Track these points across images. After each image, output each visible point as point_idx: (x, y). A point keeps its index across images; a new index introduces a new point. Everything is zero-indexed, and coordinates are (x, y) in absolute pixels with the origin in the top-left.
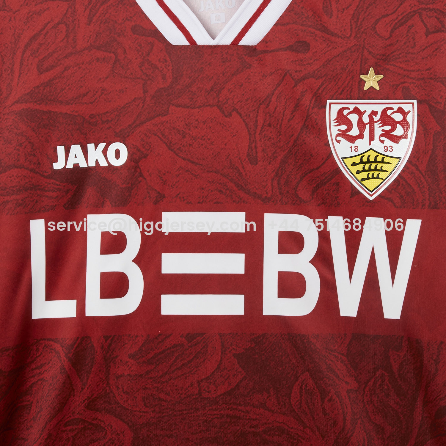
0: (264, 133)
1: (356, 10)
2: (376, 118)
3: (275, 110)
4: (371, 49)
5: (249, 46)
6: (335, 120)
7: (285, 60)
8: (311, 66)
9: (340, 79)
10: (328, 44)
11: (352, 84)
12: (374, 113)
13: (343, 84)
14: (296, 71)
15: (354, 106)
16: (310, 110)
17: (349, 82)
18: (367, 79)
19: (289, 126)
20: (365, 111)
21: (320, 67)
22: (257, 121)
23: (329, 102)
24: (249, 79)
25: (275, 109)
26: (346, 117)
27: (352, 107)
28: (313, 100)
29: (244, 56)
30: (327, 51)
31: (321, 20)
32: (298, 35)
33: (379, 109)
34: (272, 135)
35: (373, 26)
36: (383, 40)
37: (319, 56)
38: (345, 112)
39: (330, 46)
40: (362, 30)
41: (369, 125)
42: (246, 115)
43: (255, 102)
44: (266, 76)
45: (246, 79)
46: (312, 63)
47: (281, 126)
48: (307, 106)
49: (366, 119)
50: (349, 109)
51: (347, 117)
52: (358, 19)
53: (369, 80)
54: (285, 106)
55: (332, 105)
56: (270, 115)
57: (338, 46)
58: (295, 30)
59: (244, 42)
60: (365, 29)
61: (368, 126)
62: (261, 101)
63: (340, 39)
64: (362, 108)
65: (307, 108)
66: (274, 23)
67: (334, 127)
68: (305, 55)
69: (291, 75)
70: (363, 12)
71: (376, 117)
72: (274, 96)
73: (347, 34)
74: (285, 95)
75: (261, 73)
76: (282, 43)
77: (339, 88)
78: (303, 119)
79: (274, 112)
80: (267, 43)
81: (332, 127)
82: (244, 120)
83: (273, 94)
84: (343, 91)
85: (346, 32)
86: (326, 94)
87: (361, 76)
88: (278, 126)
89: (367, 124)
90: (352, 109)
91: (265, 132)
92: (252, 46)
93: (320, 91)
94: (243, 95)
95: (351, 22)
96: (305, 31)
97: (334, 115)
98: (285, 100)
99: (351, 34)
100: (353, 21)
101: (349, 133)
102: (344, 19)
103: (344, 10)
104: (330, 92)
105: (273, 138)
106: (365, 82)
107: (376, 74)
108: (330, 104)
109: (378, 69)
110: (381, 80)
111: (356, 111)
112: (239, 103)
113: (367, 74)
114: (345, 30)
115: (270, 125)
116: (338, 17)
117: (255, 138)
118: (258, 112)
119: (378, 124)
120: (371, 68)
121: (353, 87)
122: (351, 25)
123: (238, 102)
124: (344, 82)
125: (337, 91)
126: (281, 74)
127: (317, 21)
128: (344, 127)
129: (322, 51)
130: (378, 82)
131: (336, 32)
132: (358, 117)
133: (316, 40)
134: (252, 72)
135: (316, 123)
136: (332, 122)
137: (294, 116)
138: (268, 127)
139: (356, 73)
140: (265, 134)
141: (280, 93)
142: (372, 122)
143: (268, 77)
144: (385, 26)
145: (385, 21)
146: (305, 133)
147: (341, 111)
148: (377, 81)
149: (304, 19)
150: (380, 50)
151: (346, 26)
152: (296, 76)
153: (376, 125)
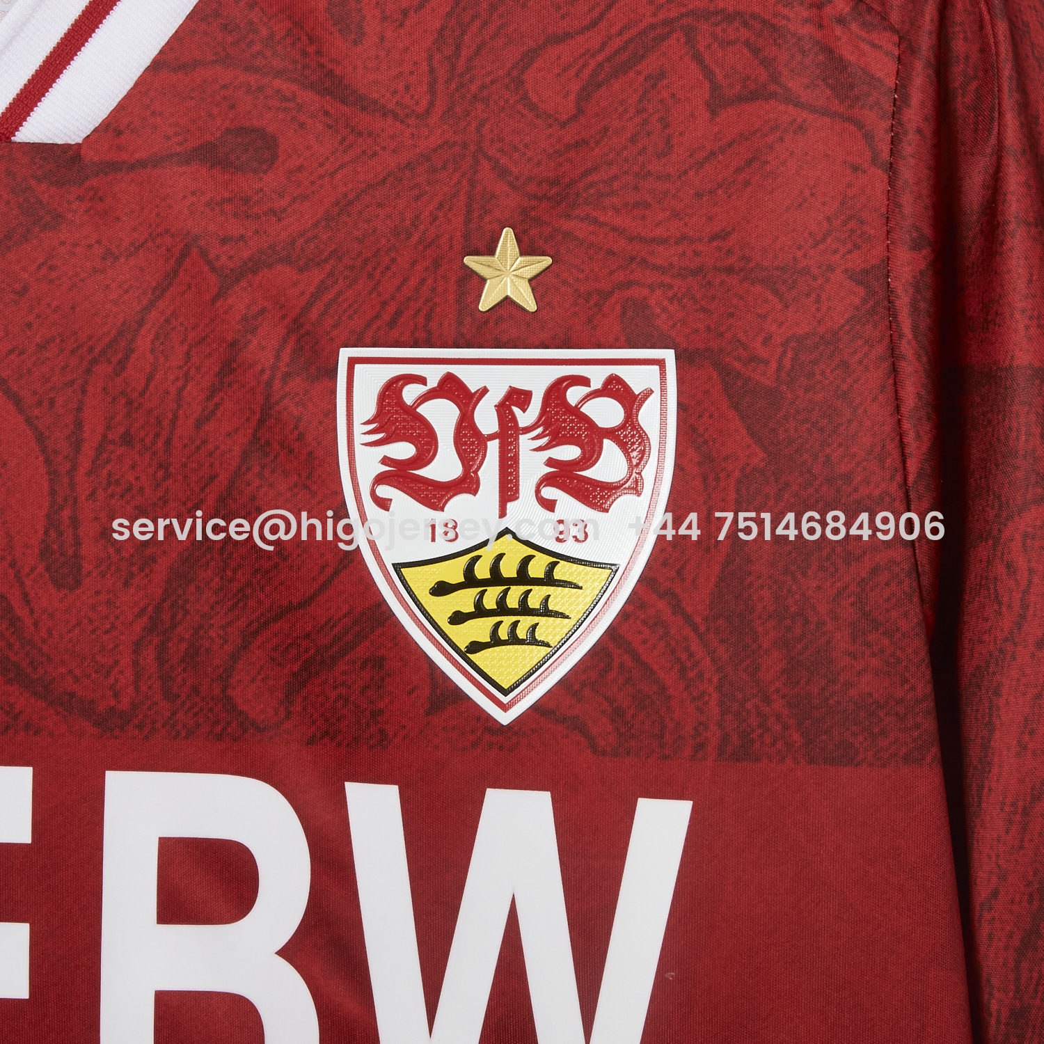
0: (105, 472)
1: (449, 14)
2: (526, 418)
3: (147, 385)
4: (504, 161)
5: (53, 147)
6: (368, 423)
7: (185, 197)
8: (279, 220)
9: (388, 268)
10: (344, 139)
11: (433, 290)
12: (518, 397)
13: (399, 289)
14: (225, 241)
15: (443, 369)
16: (277, 384)
17: (423, 281)
18: (491, 269)
19: (198, 442)
20: (484, 391)
21: (315, 225)
22: (79, 425)
23: (345, 354)
24: (52, 268)
25: (149, 379)
26: (411, 413)
27: (433, 375)
28: (288, 350)
29: (33, 182)
30: (342, 166)
31: (319, 53)
32: (232, 107)
33: (537, 380)
34: (137, 478)
35: (515, 73)
36: (551, 126)
37: (312, 183)
38: (410, 394)
39: (351, 146)
40: (473, 88)
41: (497, 441)
42: (40, 404)
43: (73, 352)
44: (117, 258)
45: (39, 267)
46: (285, 210)
47: (168, 442)
48: (263, 371)
49: (485, 418)
50: (422, 380)
51: (418, 410)
52: (458, 47)
53: (499, 273)
54: (185, 369)
55: (357, 367)
56: (130, 403)
57: (384, 149)
58: (224, 87)
59: (32, 131)
60: (483, 87)
61: (493, 447)
62: (97, 350)
63: (390, 120)
64: (472, 377)
65: (265, 377)
66: (146, 61)
67: (368, 448)
68: (261, 179)
69: (204, 253)
70: (477, 23)
71: (524, 411)
72: (143, 331)
73: (417, 103)
74: (186, 329)
75: (96, 246)
76: (176, 134)
77: (384, 304)
78: (248, 419)
79: (142, 394)
80: (119, 133)
81: (359, 449)
82: (29, 421)
83: (141, 323)
84: (398, 314)
85: (412, 97)
86: (335, 326)
87: (469, 261)
88: (160, 444)
89: (492, 437)
90: (433, 383)
91: (109, 467)
92: (67, 147)
93: (314, 313)
94: (29, 325)
95: (430, 58)
96: (260, 89)
97: (366, 406)
98: (185, 347)
99: (432, 104)
100: (437, 57)
101: (422, 472)
102: (406, 49)
103: (405, 13)
104: (350, 317)
105: (141, 489)
106: (483, 281)
107: (522, 253)
108: (353, 362)
109: (533, 232)
110: (541, 273)
111: (451, 388)
112: (12, 357)
113: (491, 252)
114: (407, 88)
115: (127, 440)
116: (382, 39)
117: (72, 486)
118: (84, 392)
119: (533, 439)
120: (505, 230)
121: (437, 300)
122: (432, 71)
123: (11, 352)
124: (405, 281)
125: (377, 317)
126: (168, 250)
127: (305, 54)
128: (403, 450)
129: (321, 165)
130: (530, 281)
131: (375, 96)
132: (459, 412)
133: (302, 125)
134: (63, 243)
135: (296, 433)
136: (359, 429)
137: (217, 406)
138: (121, 446)
139: (451, 247)
140: (109, 475)
141: (167, 321)
142: (508, 432)
143: (123, 260)
144: (559, 75)
145: (559, 58)
146: (256, 469)
147: (391, 391)
148: (529, 277)
149: (256, 48)
150: (539, 164)
151: (411, 73)
152: (224, 258)
153: (526, 443)
